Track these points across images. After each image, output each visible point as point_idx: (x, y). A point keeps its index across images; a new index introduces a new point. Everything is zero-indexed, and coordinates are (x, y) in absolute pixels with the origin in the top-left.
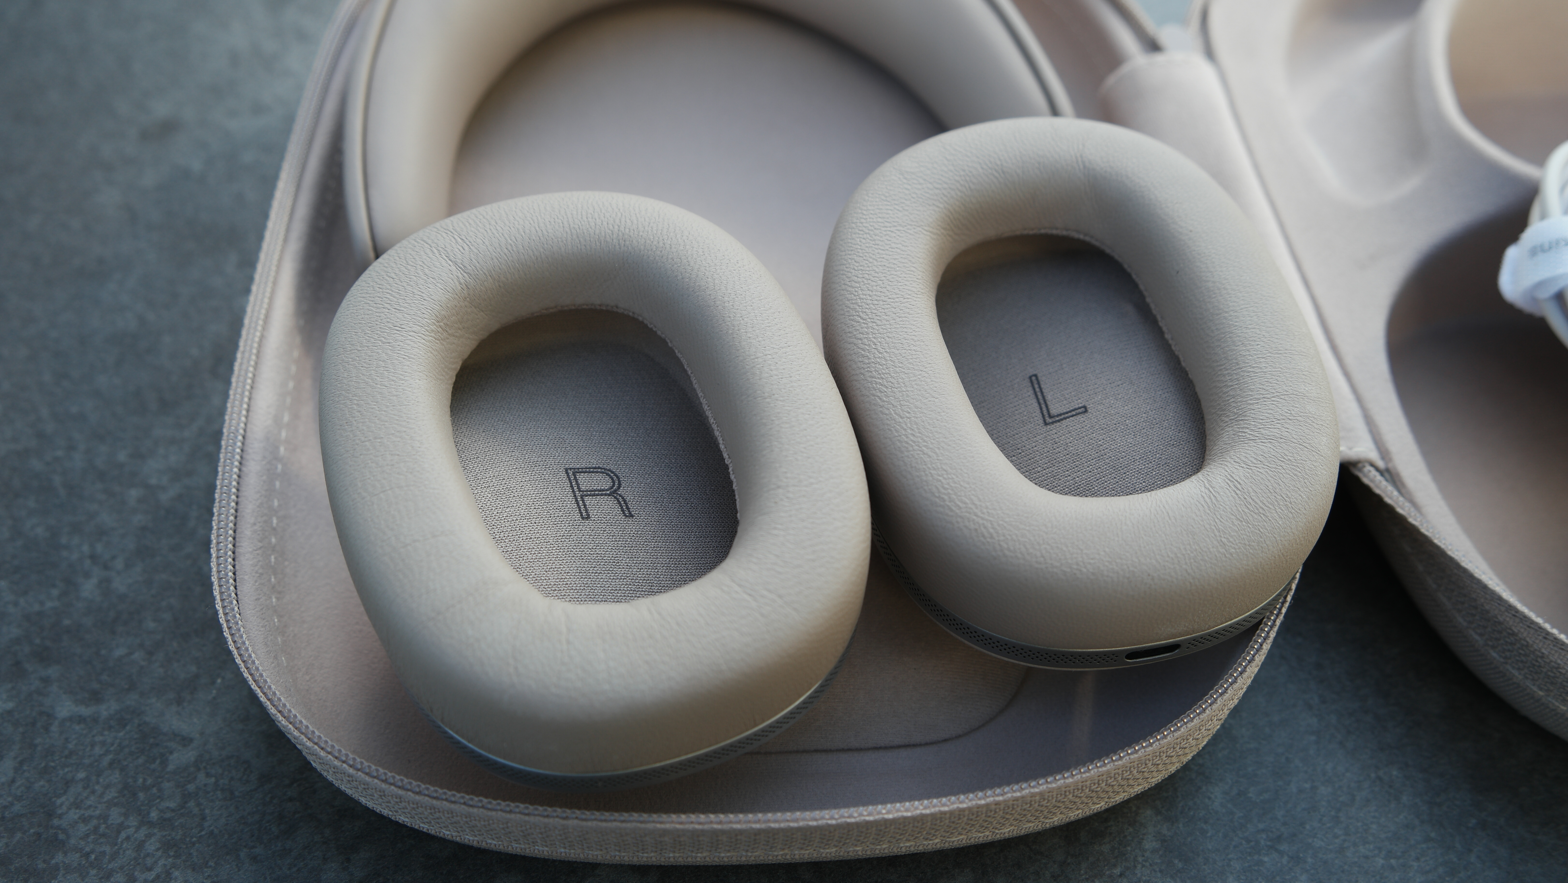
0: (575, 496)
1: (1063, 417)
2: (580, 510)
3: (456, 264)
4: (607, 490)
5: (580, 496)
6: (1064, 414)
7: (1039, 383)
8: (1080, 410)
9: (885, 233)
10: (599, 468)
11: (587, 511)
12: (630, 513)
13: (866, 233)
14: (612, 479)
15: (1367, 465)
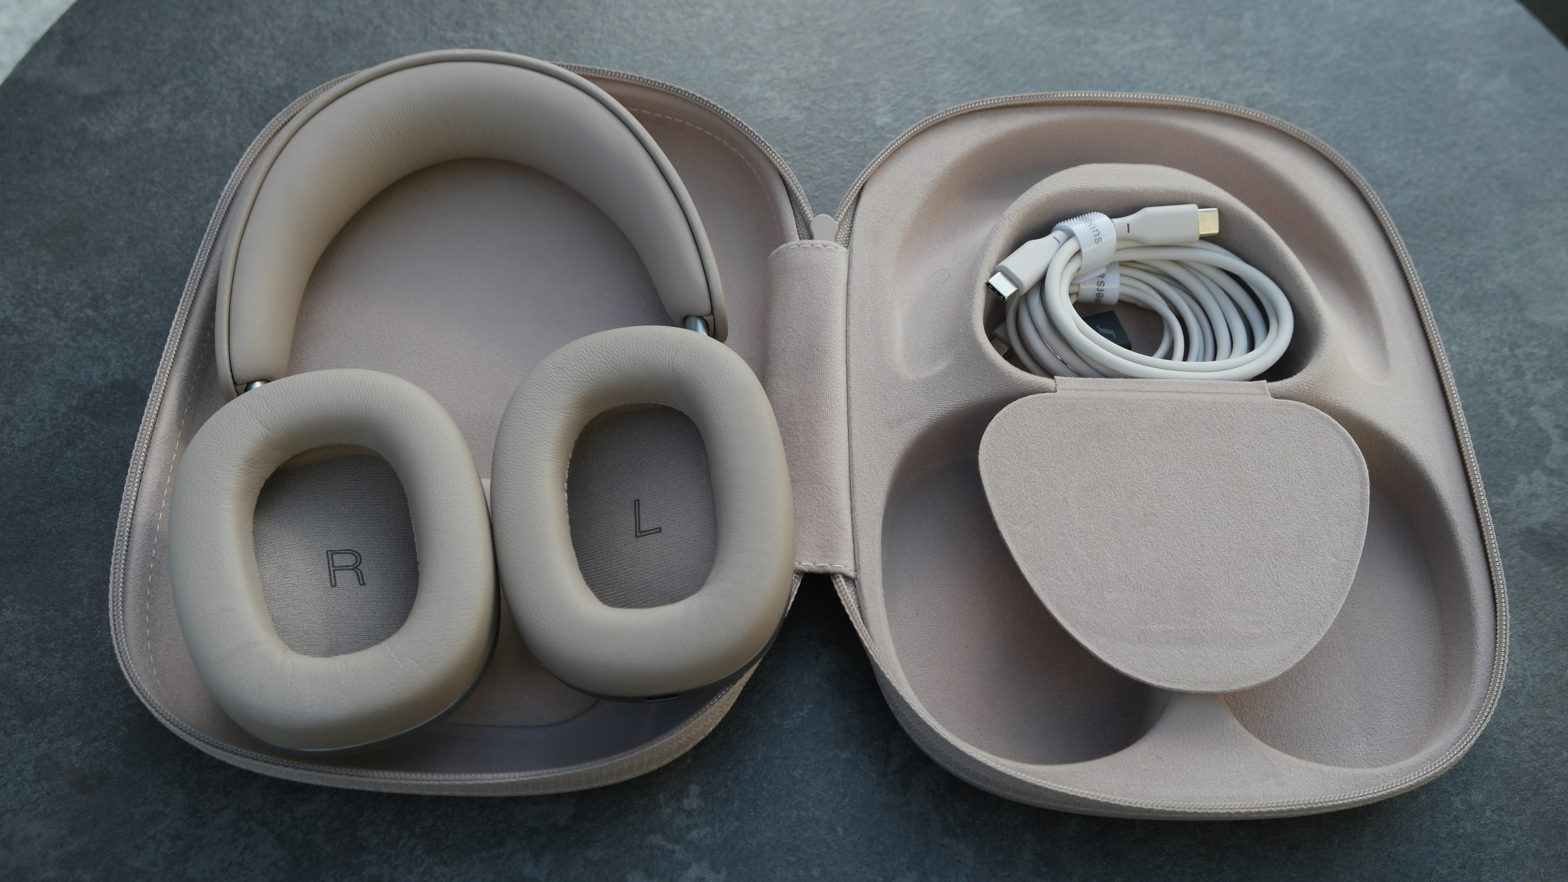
0: (329, 570)
1: (647, 533)
2: (331, 580)
3: (261, 422)
4: (351, 566)
5: (333, 570)
6: (647, 531)
7: (639, 506)
8: (657, 530)
9: (533, 415)
10: (349, 550)
11: (335, 580)
12: (363, 582)
13: (522, 414)
14: (356, 558)
15: (840, 576)
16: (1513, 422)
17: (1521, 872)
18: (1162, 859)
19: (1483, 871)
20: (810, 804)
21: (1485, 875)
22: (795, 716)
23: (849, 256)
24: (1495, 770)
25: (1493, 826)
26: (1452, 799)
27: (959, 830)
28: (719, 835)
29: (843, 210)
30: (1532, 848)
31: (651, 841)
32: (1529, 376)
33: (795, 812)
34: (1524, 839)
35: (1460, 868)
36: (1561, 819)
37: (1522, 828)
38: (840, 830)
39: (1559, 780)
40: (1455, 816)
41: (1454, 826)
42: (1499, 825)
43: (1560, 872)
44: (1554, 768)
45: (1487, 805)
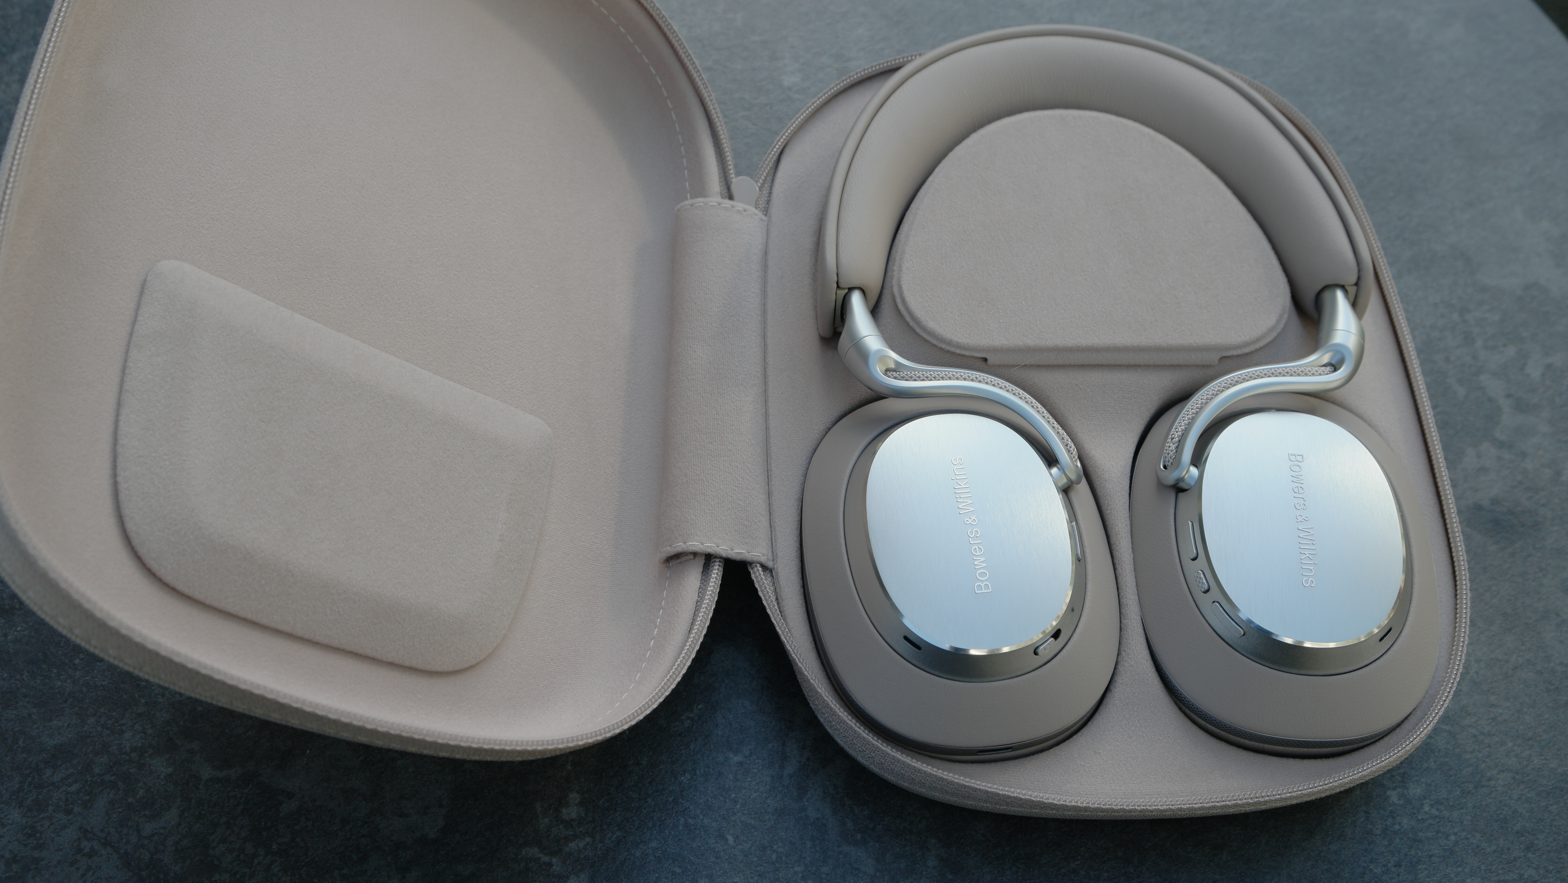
15: (758, 565)
16: (1461, 391)
17: (1460, 869)
18: (1076, 863)
19: (1420, 869)
20: (699, 812)
21: (1421, 873)
22: (684, 718)
23: (768, 224)
24: (1435, 762)
25: (1431, 821)
26: (1389, 793)
27: (859, 836)
28: (599, 846)
29: (763, 174)
30: (1472, 844)
31: (526, 854)
32: (1479, 343)
33: (682, 821)
34: (1464, 834)
35: (1395, 866)
36: (1504, 813)
37: (1462, 822)
38: (730, 839)
39: (1503, 771)
40: (1391, 811)
41: (1390, 821)
42: (1437, 820)
43: (1502, 869)
44: (1497, 758)
45: (1425, 798)
